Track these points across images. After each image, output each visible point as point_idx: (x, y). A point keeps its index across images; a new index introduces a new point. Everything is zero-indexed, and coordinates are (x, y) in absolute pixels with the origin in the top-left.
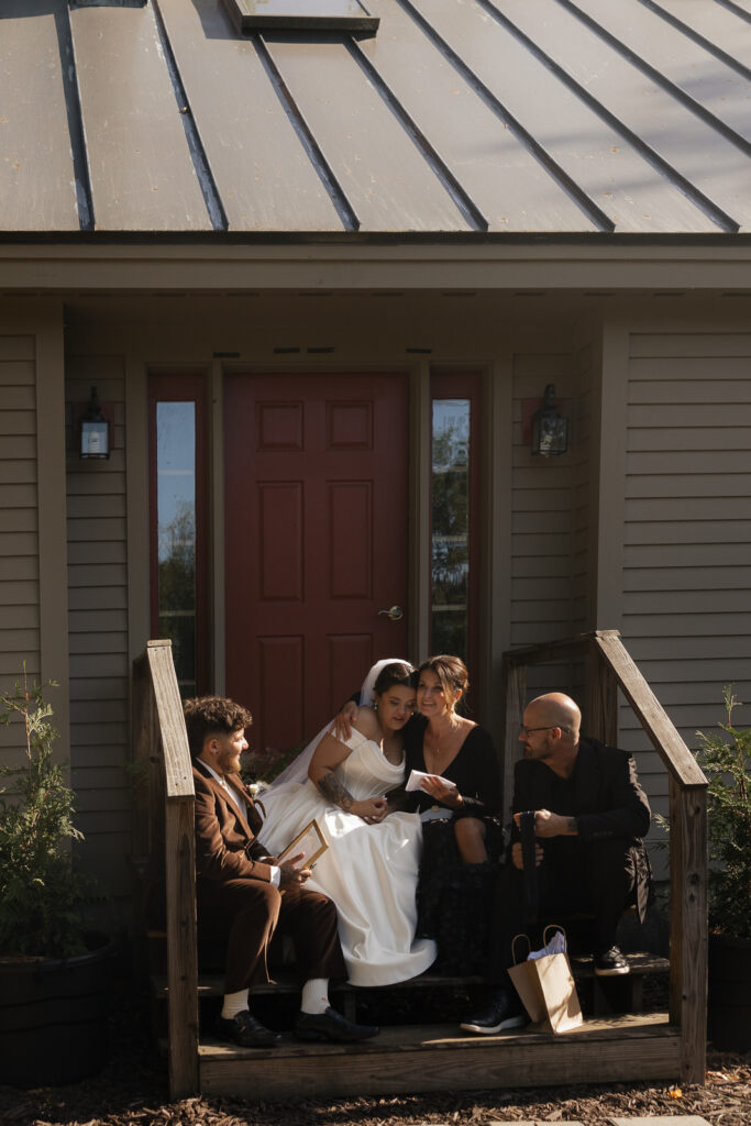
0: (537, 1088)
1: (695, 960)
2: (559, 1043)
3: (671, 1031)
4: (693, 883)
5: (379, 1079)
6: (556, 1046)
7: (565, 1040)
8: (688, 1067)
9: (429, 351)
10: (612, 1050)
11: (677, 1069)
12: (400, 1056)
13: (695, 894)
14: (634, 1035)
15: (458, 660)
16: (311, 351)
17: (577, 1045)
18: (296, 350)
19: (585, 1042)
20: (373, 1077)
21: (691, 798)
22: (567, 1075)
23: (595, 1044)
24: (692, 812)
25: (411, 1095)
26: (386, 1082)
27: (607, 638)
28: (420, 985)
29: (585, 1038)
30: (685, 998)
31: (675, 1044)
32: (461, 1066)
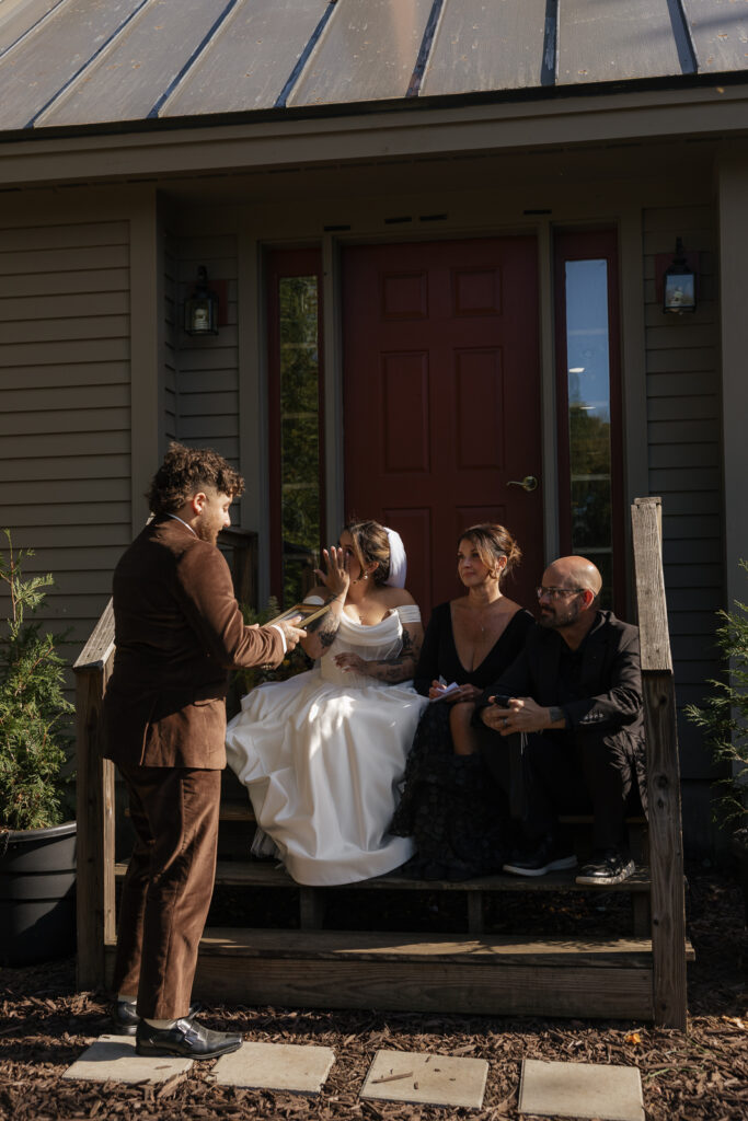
0: (477, 1015)
1: (667, 879)
2: (502, 964)
3: (640, 962)
4: (661, 786)
5: (296, 988)
6: (499, 968)
7: (510, 962)
8: (664, 1008)
9: (549, 212)
10: (569, 980)
11: (648, 1009)
12: (318, 964)
13: (663, 799)
14: (593, 963)
15: (502, 529)
16: (423, 219)
17: (525, 969)
18: (408, 219)
19: (535, 966)
20: (289, 986)
21: (655, 686)
22: (514, 1004)
23: (547, 969)
24: (656, 703)
25: (326, 1010)
26: (305, 993)
27: (644, 506)
28: (380, 886)
29: (534, 961)
30: (656, 923)
31: (645, 978)
32: (389, 982)
